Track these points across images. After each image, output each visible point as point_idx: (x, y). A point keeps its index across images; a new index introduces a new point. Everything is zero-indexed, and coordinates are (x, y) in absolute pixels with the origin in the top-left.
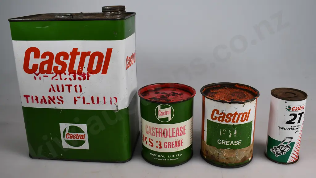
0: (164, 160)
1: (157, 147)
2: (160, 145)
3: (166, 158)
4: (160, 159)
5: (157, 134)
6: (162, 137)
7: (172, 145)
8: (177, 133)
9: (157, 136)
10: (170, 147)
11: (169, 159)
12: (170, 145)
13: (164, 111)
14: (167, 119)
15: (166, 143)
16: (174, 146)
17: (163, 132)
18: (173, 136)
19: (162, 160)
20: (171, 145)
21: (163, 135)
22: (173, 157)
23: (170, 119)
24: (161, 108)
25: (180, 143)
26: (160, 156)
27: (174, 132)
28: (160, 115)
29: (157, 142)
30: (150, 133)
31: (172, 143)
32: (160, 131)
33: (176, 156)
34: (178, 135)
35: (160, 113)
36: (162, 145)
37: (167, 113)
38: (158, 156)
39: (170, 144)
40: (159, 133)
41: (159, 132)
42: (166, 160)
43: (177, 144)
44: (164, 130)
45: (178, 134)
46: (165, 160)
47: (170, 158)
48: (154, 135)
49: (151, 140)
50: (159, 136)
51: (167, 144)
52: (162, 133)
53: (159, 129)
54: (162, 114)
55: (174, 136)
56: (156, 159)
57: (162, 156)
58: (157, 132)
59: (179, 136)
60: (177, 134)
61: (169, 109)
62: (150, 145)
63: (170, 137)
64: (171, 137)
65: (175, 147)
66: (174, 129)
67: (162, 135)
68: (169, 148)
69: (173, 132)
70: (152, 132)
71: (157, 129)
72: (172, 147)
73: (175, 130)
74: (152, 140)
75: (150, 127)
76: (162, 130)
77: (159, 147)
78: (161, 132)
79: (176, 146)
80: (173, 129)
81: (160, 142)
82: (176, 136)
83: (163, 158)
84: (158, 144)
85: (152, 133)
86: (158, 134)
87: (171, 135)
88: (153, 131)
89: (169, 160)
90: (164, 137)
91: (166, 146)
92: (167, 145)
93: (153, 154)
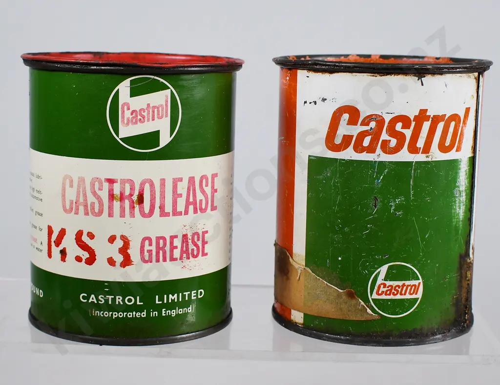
0: (138, 315)
1: (111, 262)
2: (124, 250)
3: (149, 305)
4: (121, 315)
5: (111, 208)
6: (132, 215)
7: (173, 248)
8: (191, 200)
9: (111, 215)
10: (164, 260)
11: (159, 308)
12: (163, 249)
13: (145, 107)
14: (154, 137)
15: (150, 239)
16: (177, 253)
17: (136, 193)
18: (176, 213)
19: (130, 315)
20: (168, 248)
21: (137, 207)
22: (173, 300)
23: (165, 139)
24: (132, 95)
25: (200, 243)
26: (123, 300)
27: (181, 195)
28: (128, 124)
29: (112, 239)
30: (81, 208)
31: (172, 243)
32: (127, 192)
33: (184, 296)
34: (191, 208)
35: (128, 114)
36: (134, 252)
37: (154, 112)
38: (114, 300)
39: (165, 244)
40: (122, 198)
41: (122, 194)
42: (148, 314)
43: (187, 245)
44: (142, 184)
45: (194, 203)
46: (144, 314)
47: (163, 306)
48: (101, 212)
49: (85, 238)
50: (122, 215)
51: (150, 245)
52: (135, 198)
53: (123, 182)
54: (138, 116)
55: (179, 210)
56: (107, 314)
57: (130, 300)
58: (112, 197)
59: (195, 211)
60: (188, 203)
61: (161, 98)
62: (79, 259)
63: (163, 214)
64: (167, 215)
65: (181, 258)
66: (181, 180)
67: (132, 208)
68: (158, 261)
69: (176, 195)
70: (91, 199)
71: (111, 181)
72: (173, 259)
73: (182, 188)
74: (91, 236)
75: (82, 180)
76: (132, 189)
77: (119, 258)
78: (131, 195)
79: (187, 253)
80: (176, 181)
81: (123, 238)
82: (186, 213)
83: (135, 308)
84: (113, 251)
85: (93, 204)
86: (117, 204)
87: (168, 208)
88: (94, 193)
89: (160, 313)
90: (143, 215)
91: (150, 251)
92: (153, 248)
93: (93, 298)
